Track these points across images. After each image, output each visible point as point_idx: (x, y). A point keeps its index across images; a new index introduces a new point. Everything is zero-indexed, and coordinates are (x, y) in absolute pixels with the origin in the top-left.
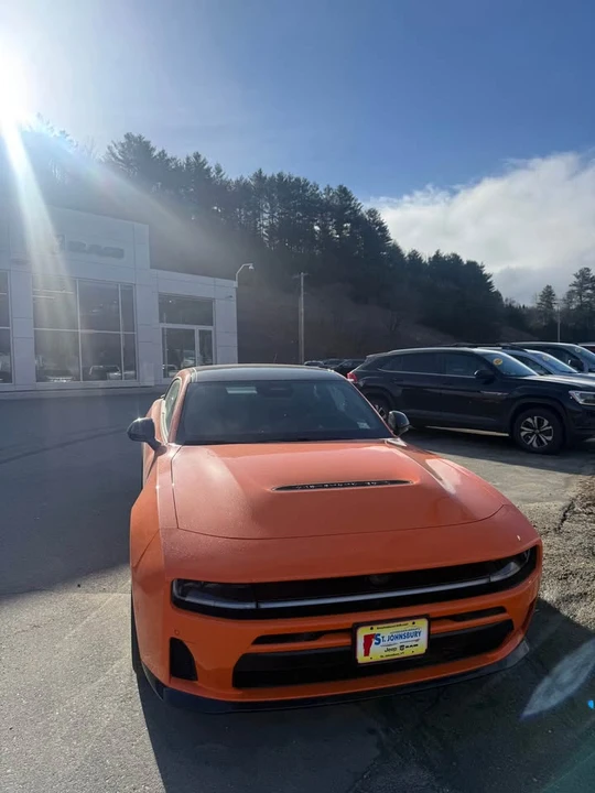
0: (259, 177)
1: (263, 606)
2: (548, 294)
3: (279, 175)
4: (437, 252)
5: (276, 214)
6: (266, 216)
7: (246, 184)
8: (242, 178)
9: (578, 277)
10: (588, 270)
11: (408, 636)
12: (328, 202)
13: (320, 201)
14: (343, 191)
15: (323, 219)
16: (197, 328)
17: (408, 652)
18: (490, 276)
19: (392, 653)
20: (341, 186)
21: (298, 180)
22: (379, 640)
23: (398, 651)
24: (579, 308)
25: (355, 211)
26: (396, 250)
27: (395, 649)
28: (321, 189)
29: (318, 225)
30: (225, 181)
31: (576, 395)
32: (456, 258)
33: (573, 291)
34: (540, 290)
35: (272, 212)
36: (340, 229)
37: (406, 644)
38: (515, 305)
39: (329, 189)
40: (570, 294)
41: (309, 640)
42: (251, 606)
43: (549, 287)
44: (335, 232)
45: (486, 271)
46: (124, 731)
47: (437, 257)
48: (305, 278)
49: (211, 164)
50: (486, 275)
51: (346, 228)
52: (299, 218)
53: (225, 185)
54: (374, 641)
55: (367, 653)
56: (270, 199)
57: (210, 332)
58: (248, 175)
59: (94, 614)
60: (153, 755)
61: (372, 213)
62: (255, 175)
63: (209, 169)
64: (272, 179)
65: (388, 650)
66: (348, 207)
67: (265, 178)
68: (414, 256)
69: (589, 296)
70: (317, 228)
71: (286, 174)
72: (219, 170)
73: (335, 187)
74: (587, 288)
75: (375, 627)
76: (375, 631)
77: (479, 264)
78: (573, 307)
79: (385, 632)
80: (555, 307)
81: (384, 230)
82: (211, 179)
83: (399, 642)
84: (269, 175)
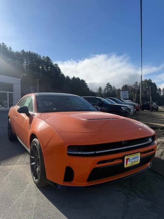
0: (23, 51)
1: (97, 152)
2: (100, 89)
3: (29, 52)
4: (74, 77)
5: (28, 63)
6: (25, 63)
7: (19, 53)
8: (18, 51)
9: (107, 85)
10: (109, 83)
11: (136, 158)
12: (44, 60)
13: (42, 60)
14: (48, 58)
15: (42, 65)
16: (8, 92)
17: (136, 163)
18: (87, 84)
19: (132, 164)
20: (47, 57)
21: (35, 54)
22: (129, 160)
23: (134, 163)
24: (107, 93)
25: (51, 64)
26: (63, 75)
27: (133, 162)
28: (42, 57)
29: (41, 67)
30: (12, 52)
31: (123, 108)
32: (78, 79)
33: (106, 88)
34: (98, 88)
35: (27, 62)
36: (47, 68)
37: (135, 161)
38: (92, 91)
39: (44, 57)
40: (105, 89)
41: (111, 161)
42: (93, 153)
43: (100, 87)
44: (46, 69)
45: (86, 82)
46: (43, 204)
47: (74, 78)
48: (39, 80)
49: (8, 46)
50: (86, 83)
51: (49, 68)
52: (35, 64)
53: (12, 53)
54: (128, 160)
55: (127, 164)
56: (26, 58)
57: (12, 94)
58: (20, 51)
59: (11, 172)
60: (58, 210)
61: (56, 65)
62: (22, 51)
63: (7, 48)
64: (27, 53)
65: (132, 163)
66: (50, 62)
67: (25, 52)
68: (68, 77)
69: (110, 90)
70: (40, 67)
71: (31, 51)
72: (10, 48)
73: (46, 57)
74: (109, 88)
75: (129, 156)
76: (129, 157)
77: (84, 80)
78: (106, 92)
79: (131, 157)
80: (102, 92)
81: (59, 70)
82: (8, 51)
83: (134, 160)
84: (26, 51)
